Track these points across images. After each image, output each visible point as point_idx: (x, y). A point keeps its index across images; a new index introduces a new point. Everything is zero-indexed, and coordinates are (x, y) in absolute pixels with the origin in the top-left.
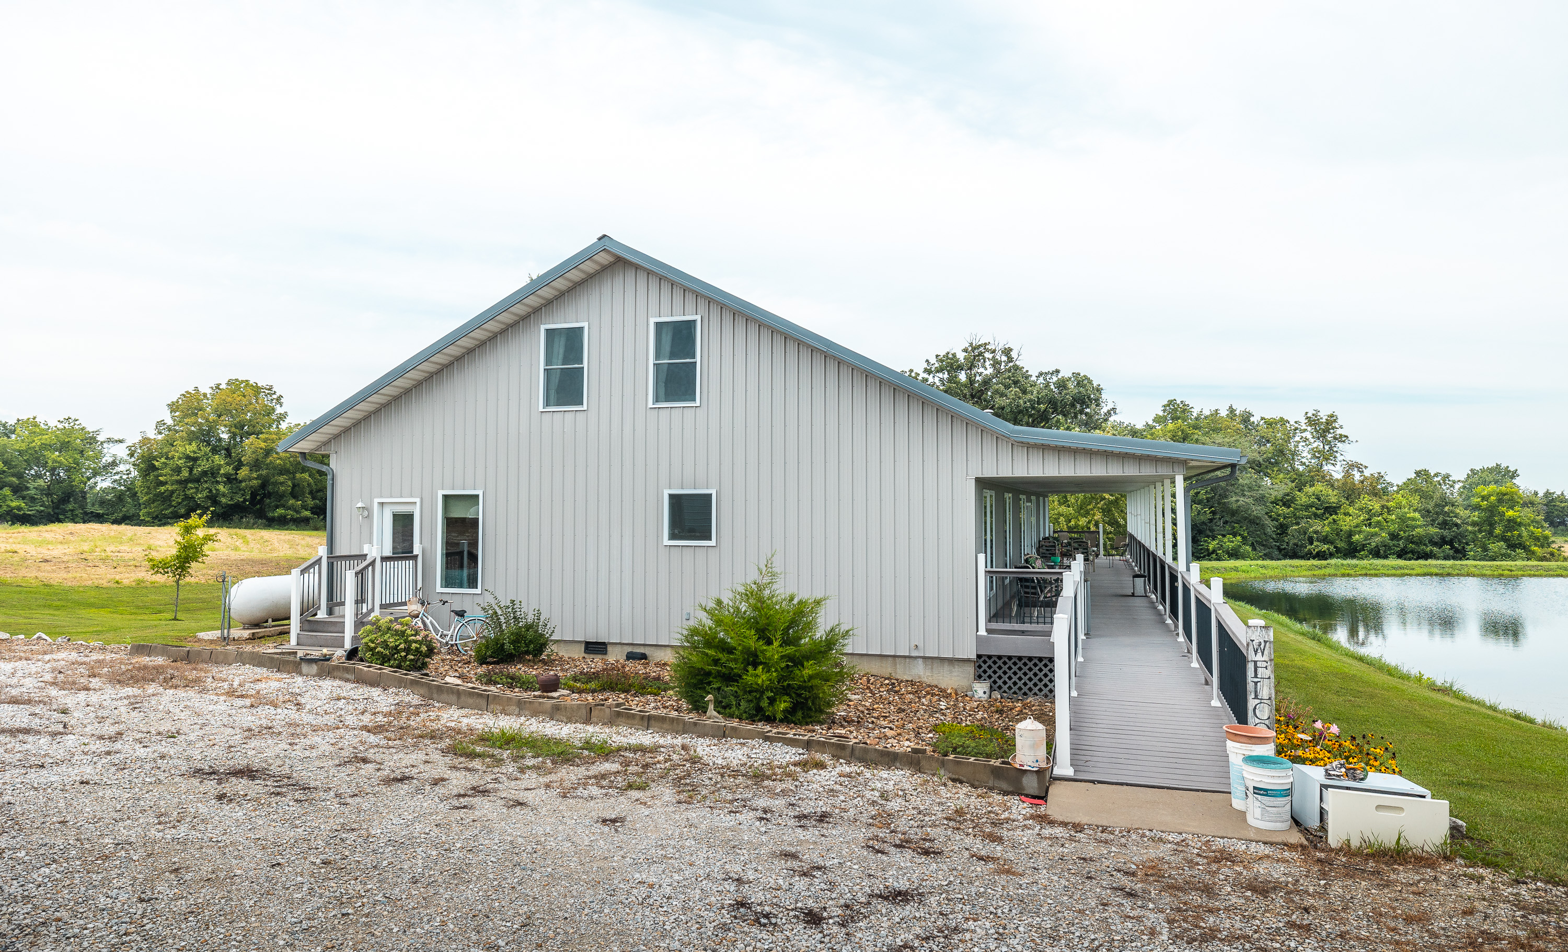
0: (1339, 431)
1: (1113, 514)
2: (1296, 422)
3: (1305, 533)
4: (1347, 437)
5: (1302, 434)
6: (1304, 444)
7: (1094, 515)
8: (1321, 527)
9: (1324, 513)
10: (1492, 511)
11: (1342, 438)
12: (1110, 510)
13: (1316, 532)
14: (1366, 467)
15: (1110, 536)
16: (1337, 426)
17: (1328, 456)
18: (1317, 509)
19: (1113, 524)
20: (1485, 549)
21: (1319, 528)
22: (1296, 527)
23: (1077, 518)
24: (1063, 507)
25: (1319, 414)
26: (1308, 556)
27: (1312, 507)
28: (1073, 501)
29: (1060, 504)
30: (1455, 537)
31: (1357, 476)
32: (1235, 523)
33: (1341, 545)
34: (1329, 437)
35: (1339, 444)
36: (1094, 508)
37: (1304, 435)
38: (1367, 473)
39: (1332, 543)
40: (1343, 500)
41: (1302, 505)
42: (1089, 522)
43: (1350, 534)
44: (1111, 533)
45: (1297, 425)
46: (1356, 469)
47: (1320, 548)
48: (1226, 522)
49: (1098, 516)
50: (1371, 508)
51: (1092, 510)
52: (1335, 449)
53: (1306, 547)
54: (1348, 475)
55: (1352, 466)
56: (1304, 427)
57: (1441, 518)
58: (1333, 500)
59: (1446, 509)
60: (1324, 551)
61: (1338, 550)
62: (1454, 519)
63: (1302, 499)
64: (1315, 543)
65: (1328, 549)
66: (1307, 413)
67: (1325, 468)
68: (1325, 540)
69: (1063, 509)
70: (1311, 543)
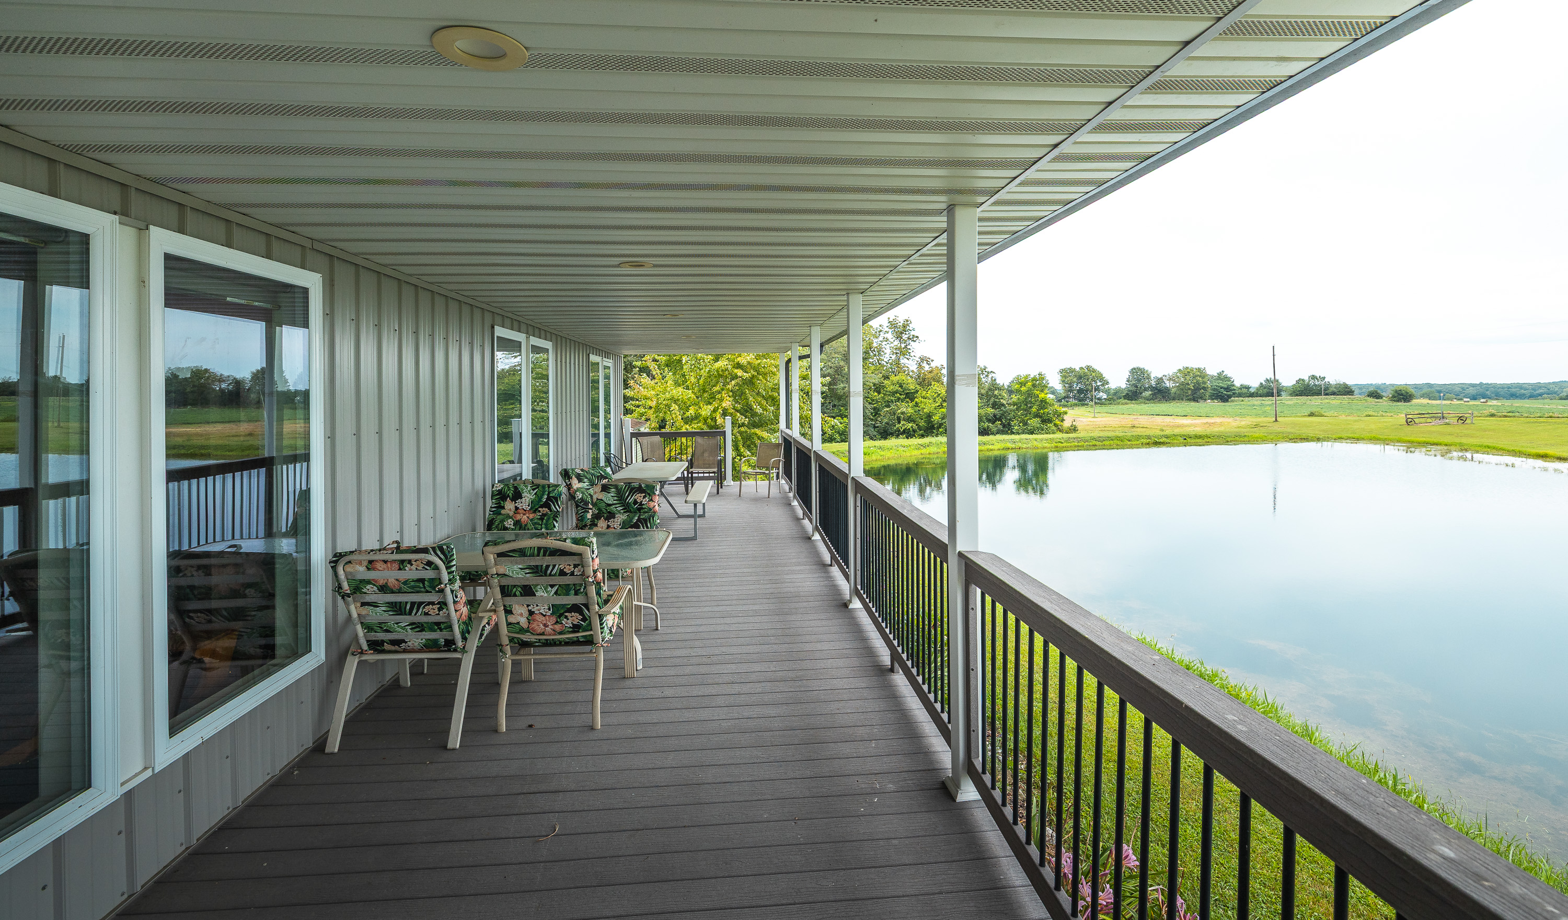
0: (912, 333)
1: (747, 399)
2: (880, 326)
3: (895, 414)
4: (917, 337)
5: (884, 335)
6: (886, 343)
7: (722, 400)
8: (906, 408)
9: (905, 398)
10: (1029, 394)
11: (914, 338)
12: (743, 393)
13: (903, 413)
14: (932, 361)
15: (742, 429)
16: (911, 329)
17: (903, 352)
18: (901, 395)
19: (747, 411)
20: (1026, 424)
21: (904, 410)
22: (888, 409)
23: (696, 404)
24: (680, 389)
25: (897, 318)
26: (898, 434)
27: (896, 393)
28: (693, 380)
29: (677, 384)
30: (1003, 415)
31: (927, 368)
32: (842, 406)
33: (922, 423)
34: (905, 337)
35: (912, 343)
36: (723, 390)
37: (886, 336)
38: (933, 365)
39: (914, 422)
40: (918, 387)
41: (890, 392)
42: (715, 411)
43: (929, 416)
44: (743, 425)
45: (881, 328)
46: (925, 362)
47: (906, 426)
48: (834, 406)
49: (727, 403)
50: (940, 392)
51: (719, 392)
52: (909, 347)
53: (895, 426)
54: (920, 366)
55: (922, 359)
56: (887, 329)
57: (992, 399)
58: (912, 387)
59: (996, 392)
60: (909, 429)
61: (920, 428)
62: (1002, 400)
63: (890, 386)
64: (902, 422)
65: (912, 427)
66: (889, 318)
67: (902, 361)
68: (910, 419)
69: (679, 392)
70: (899, 423)
